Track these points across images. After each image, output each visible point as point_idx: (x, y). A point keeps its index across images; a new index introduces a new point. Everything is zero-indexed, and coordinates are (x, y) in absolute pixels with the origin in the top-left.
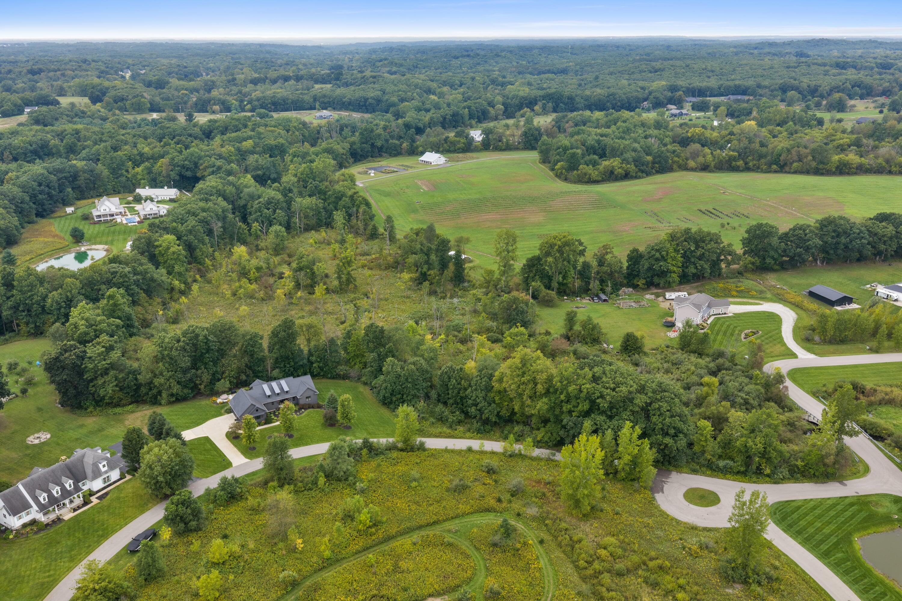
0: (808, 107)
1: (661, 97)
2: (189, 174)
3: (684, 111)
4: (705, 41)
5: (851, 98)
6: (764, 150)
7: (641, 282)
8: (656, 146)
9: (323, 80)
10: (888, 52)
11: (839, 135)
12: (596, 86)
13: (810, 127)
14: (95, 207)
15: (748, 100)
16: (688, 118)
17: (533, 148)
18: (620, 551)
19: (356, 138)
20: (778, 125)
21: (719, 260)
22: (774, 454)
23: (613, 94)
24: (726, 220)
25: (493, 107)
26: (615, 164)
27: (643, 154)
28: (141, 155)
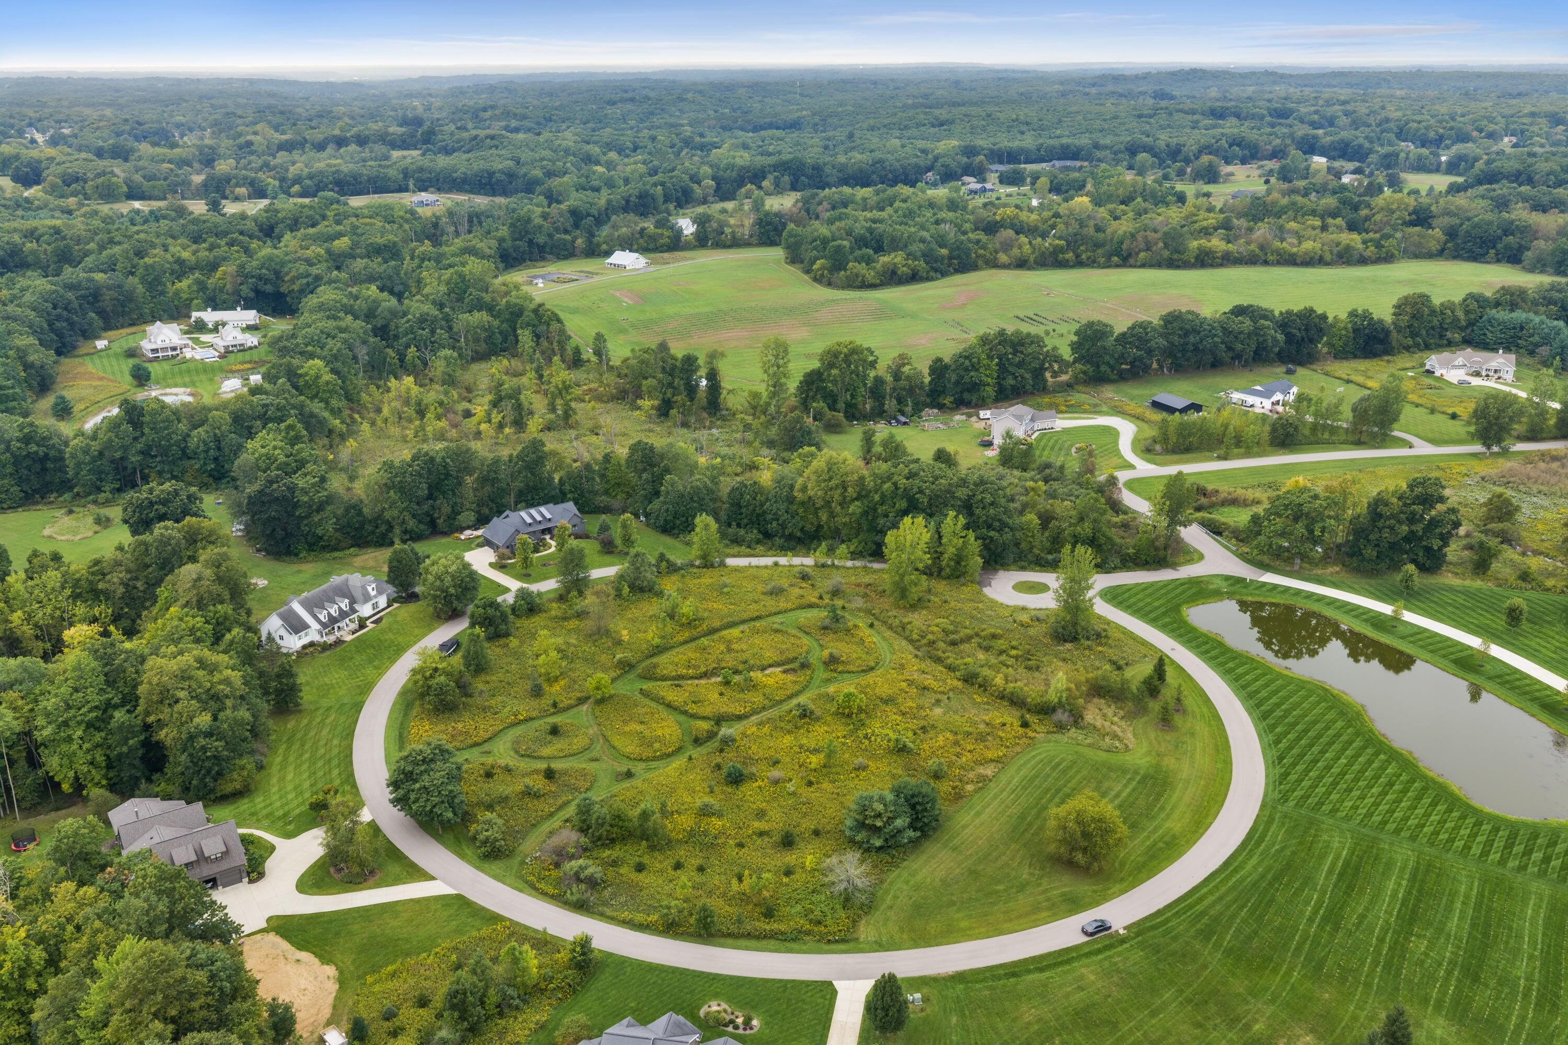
0: (1166, 177)
1: (953, 165)
2: (269, 288)
3: (988, 186)
4: (1013, 71)
5: (1228, 162)
6: (1101, 236)
7: (948, 400)
8: (952, 235)
9: (404, 144)
10: (1292, 90)
11: (1203, 214)
12: (853, 149)
13: (1167, 205)
14: (144, 337)
15: (1081, 168)
16: (994, 195)
17: (773, 243)
18: (951, 628)
19: (504, 232)
20: (1122, 203)
21: (1042, 369)
22: (1102, 540)
23: (881, 161)
24: (1051, 327)
25: (699, 183)
26: (896, 260)
27: (935, 246)
28: (180, 262)
